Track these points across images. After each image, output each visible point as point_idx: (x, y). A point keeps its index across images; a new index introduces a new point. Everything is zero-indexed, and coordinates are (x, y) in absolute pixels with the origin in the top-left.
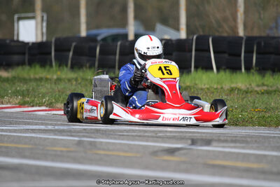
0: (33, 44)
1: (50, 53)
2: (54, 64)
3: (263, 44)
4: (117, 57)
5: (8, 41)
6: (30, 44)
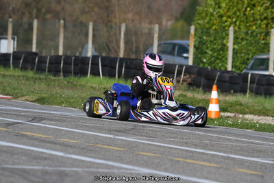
0: (2, 54)
1: (10, 60)
3: (128, 63)
4: (47, 65)
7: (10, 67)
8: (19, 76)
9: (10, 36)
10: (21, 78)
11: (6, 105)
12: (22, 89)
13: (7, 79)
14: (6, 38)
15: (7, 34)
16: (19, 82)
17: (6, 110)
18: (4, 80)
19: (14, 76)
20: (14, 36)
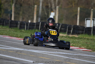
0: (87, 27)
1: (91, 31)
2: (92, 34)
5: (79, 26)
6: (86, 27)
7: (91, 35)
9: (91, 18)
11: (88, 54)
13: (90, 41)
14: (90, 19)
15: (90, 17)
17: (89, 57)
18: (88, 41)
19: (93, 40)
20: (94, 19)
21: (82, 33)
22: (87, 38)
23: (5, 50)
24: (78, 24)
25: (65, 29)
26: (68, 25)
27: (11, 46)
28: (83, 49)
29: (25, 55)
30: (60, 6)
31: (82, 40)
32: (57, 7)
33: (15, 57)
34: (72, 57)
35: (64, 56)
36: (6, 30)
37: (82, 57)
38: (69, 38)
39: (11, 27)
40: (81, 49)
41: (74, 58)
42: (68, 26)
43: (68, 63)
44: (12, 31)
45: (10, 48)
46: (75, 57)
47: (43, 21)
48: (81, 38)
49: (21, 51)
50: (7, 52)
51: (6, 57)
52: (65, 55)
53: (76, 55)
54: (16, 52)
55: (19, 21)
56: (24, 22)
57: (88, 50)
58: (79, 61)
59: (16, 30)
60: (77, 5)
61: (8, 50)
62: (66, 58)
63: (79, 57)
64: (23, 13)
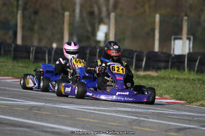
0: (175, 55)
1: (184, 62)
2: (186, 69)
5: (159, 53)
6: (173, 56)
7: (184, 70)
8: (194, 80)
10: (196, 82)
11: (178, 110)
12: (197, 94)
13: (181, 82)
14: (181, 39)
16: (194, 86)
17: (178, 115)
18: (178, 83)
19: (189, 80)
20: (189, 36)
21: (166, 68)
22: (176, 76)
23: (7, 105)
24: (157, 49)
25: (129, 59)
26: (136, 51)
27: (18, 98)
28: (166, 99)
29: (48, 115)
30: (119, 11)
31: (165, 83)
32: (113, 15)
33: (29, 119)
34: (145, 117)
35: (128, 115)
36: (6, 65)
37: (166, 116)
38: (137, 77)
39: (15, 58)
40: (164, 99)
41: (148, 118)
42: (135, 54)
43: (135, 127)
44: (20, 66)
45: (16, 101)
46: (150, 116)
47: (84, 44)
48: (163, 78)
49: (39, 108)
50: (10, 110)
51: (9, 120)
52: (131, 112)
53: (153, 112)
54: (30, 109)
55: (33, 46)
56: (44, 47)
57: (177, 101)
58: (157, 123)
59: (27, 65)
60: (155, 8)
61: (13, 106)
62: (131, 119)
63: (159, 116)
64: (41, 28)
